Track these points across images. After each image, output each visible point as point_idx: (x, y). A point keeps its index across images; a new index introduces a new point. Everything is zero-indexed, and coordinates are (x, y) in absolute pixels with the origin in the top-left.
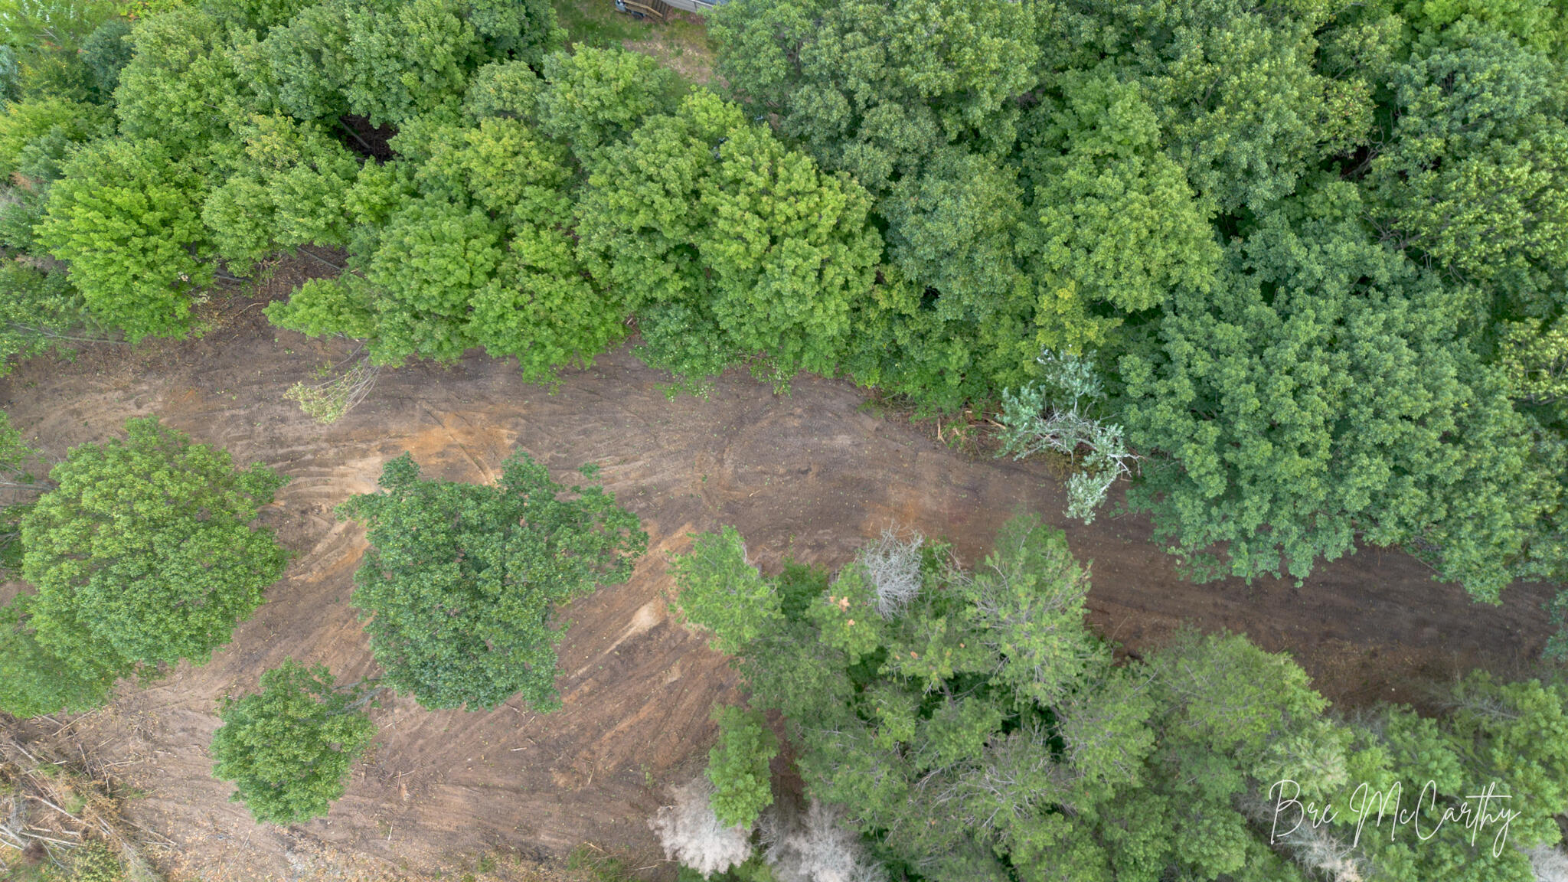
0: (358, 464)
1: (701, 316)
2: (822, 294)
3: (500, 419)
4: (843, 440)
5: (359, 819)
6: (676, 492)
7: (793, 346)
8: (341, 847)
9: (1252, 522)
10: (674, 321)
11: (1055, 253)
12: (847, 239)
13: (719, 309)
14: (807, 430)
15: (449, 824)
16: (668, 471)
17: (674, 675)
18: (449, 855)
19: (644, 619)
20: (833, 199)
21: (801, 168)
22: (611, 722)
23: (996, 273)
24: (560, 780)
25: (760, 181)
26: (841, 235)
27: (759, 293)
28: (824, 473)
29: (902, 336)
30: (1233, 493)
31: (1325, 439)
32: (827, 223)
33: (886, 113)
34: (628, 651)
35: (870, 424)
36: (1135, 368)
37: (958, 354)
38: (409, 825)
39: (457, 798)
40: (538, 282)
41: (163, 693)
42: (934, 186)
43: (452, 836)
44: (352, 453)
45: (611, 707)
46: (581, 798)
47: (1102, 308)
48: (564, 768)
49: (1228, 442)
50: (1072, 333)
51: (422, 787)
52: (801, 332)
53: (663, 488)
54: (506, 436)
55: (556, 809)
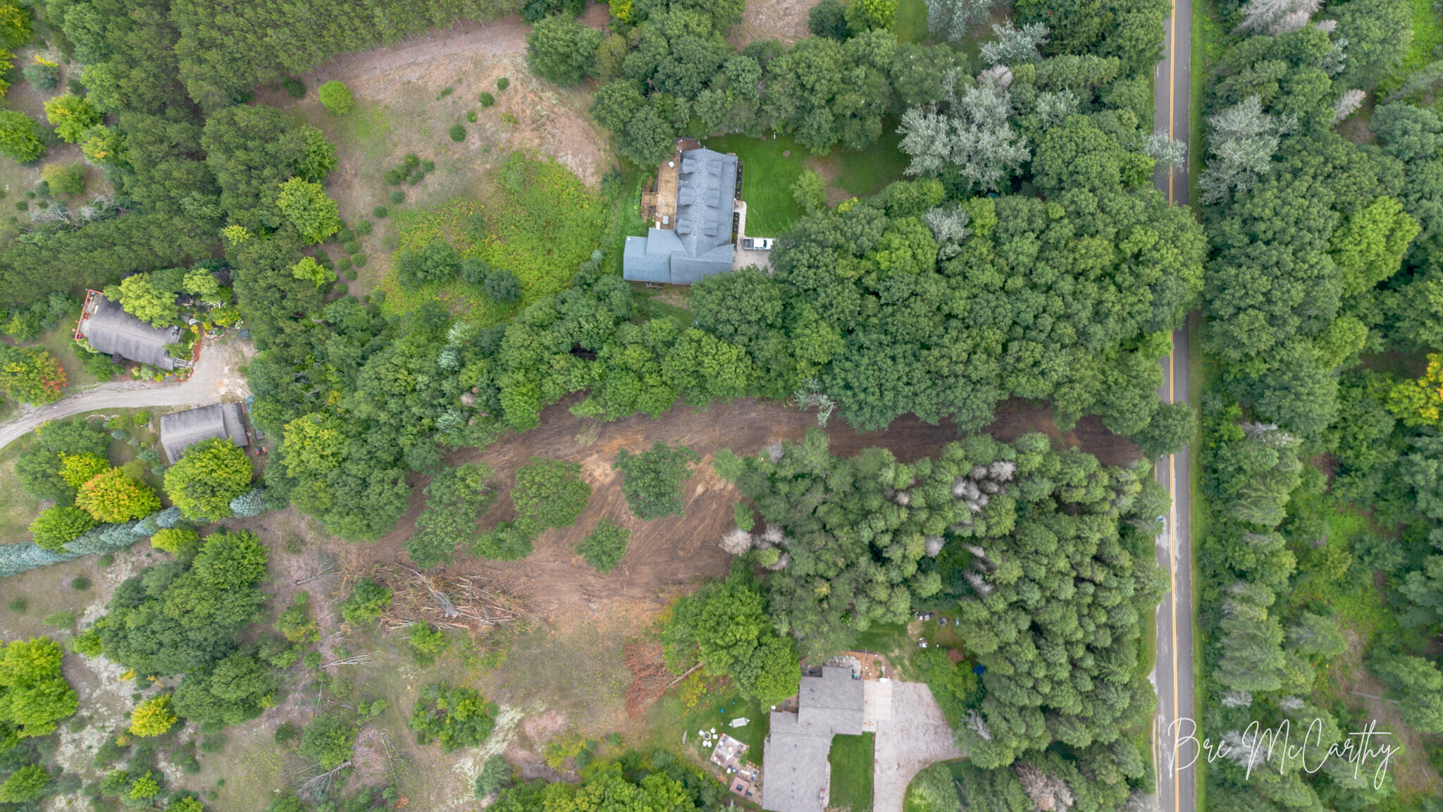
0: (589, 459)
1: (703, 388)
2: (737, 377)
3: (637, 433)
4: (753, 415)
5: (612, 586)
6: (702, 444)
7: (732, 392)
8: (608, 597)
9: (868, 416)
10: (696, 391)
11: (798, 352)
12: (741, 360)
13: (708, 386)
14: (741, 414)
15: (645, 580)
16: (697, 438)
17: (714, 506)
18: (648, 591)
19: (700, 489)
20: (734, 352)
21: (725, 347)
22: (695, 528)
23: (784, 359)
24: (681, 554)
25: (714, 352)
26: (739, 359)
27: (719, 379)
28: (750, 427)
29: (763, 383)
30: (861, 408)
31: (877, 390)
32: (735, 358)
33: (744, 327)
34: (697, 502)
35: (761, 407)
36: (827, 378)
37: (780, 383)
38: (631, 583)
39: (646, 570)
40: (655, 390)
41: (530, 558)
42: (762, 342)
43: (647, 584)
44: (586, 456)
45: (694, 522)
46: (690, 559)
47: (815, 364)
48: (682, 549)
49: (855, 395)
50: (808, 373)
51: (632, 569)
52: (733, 388)
53: (697, 443)
54: (640, 438)
55: (682, 565)
